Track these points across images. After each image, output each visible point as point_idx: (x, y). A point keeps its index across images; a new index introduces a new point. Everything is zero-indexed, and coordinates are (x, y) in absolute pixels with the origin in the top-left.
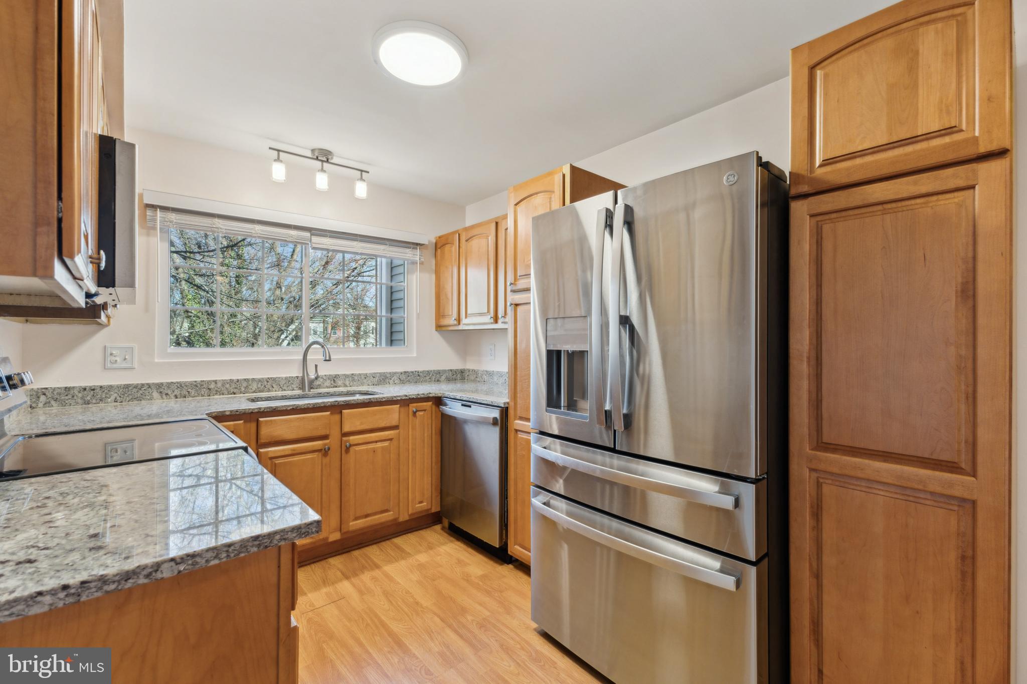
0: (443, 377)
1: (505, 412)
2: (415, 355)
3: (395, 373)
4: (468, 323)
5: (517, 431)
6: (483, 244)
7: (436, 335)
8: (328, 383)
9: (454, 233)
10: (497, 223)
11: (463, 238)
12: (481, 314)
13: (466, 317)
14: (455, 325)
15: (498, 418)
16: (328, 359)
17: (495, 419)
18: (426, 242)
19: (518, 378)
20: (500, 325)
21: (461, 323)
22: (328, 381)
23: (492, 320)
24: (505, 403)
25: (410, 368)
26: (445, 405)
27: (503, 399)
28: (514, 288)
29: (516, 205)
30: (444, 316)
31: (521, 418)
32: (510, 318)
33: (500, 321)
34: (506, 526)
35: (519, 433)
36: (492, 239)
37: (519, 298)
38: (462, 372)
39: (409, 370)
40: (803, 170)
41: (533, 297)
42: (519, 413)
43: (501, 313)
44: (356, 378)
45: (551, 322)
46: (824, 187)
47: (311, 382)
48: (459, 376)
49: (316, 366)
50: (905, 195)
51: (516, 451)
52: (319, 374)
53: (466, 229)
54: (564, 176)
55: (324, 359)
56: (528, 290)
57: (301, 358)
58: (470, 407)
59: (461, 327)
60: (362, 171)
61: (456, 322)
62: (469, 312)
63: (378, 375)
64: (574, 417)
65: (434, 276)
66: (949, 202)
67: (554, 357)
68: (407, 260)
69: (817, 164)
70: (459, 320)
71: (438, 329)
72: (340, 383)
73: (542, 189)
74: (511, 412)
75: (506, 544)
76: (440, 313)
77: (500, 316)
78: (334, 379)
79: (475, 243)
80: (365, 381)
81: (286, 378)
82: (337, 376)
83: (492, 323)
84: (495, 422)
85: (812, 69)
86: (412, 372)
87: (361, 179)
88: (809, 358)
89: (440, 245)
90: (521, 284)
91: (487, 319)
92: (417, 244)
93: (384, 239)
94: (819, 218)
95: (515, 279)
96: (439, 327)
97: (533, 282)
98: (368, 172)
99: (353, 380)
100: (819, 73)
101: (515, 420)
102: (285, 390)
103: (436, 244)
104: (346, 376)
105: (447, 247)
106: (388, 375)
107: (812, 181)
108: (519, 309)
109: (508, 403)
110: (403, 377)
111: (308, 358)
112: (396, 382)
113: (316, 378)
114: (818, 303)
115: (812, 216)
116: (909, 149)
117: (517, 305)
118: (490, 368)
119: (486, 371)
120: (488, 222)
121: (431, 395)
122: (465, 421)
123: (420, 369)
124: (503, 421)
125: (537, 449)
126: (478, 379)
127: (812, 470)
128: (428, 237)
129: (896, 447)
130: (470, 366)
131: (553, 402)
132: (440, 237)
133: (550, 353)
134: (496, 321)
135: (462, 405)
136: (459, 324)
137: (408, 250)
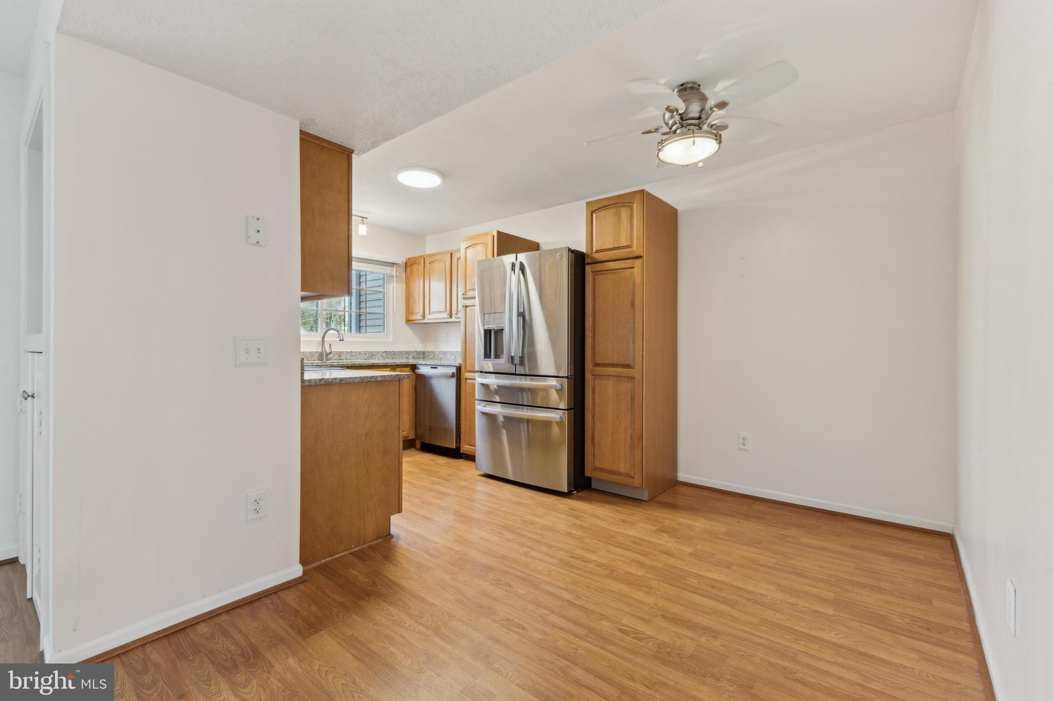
0: (411, 356)
1: (459, 369)
2: (391, 340)
3: (379, 352)
4: (430, 318)
5: (466, 379)
6: (441, 266)
7: (406, 328)
8: (336, 357)
9: (420, 257)
10: (451, 254)
11: (427, 261)
12: (440, 312)
13: (429, 314)
14: (421, 319)
15: (455, 373)
16: (342, 339)
17: (453, 373)
18: (400, 263)
19: (467, 349)
20: (454, 319)
21: (426, 318)
22: (336, 356)
23: (448, 316)
24: (459, 364)
25: (389, 349)
26: (419, 369)
27: (459, 361)
28: (465, 296)
29: (466, 248)
30: (412, 314)
31: (469, 372)
32: (461, 314)
33: (453, 317)
34: (460, 436)
35: (468, 380)
36: (448, 263)
37: (468, 302)
38: (424, 353)
39: (389, 350)
40: (589, 253)
41: (477, 302)
42: (468, 368)
43: (454, 312)
44: (354, 354)
45: (486, 316)
46: (595, 261)
47: (327, 354)
48: (423, 355)
49: (330, 345)
50: (618, 268)
51: (466, 391)
52: (332, 351)
53: (429, 256)
54: (493, 236)
55: (339, 339)
56: (474, 298)
57: (321, 339)
58: (437, 368)
59: (425, 321)
60: (363, 218)
61: (421, 318)
62: (431, 311)
63: (368, 353)
64: (498, 361)
65: (404, 286)
66: (628, 272)
67: (488, 332)
68: (386, 274)
69: (594, 251)
70: (424, 316)
71: (408, 322)
72: (343, 357)
73: (481, 242)
74: (463, 369)
75: (460, 447)
76: (409, 310)
77: (454, 314)
78: (340, 354)
79: (436, 266)
80: (360, 356)
81: (310, 352)
82: (341, 352)
83: (448, 318)
84: (453, 376)
85: (592, 213)
86: (390, 352)
87: (363, 223)
88: (591, 330)
89: (409, 265)
90: (470, 294)
91: (445, 315)
92: (393, 263)
93: (372, 260)
94: (595, 273)
95: (466, 291)
96: (408, 321)
97: (476, 294)
98: (367, 218)
99: (352, 356)
100: (594, 215)
101: (465, 372)
102: (309, 360)
103: (406, 263)
104: (348, 353)
105: (415, 267)
106: (374, 353)
107: (592, 258)
108: (467, 308)
109: (461, 364)
110: (384, 355)
111: (325, 339)
112: (379, 358)
113: (330, 353)
114: (594, 307)
115: (592, 272)
116: (619, 251)
117: (466, 306)
118: (444, 349)
119: (442, 352)
120: (445, 253)
121: (409, 364)
122: (431, 377)
123: (395, 350)
124: (458, 374)
125: (480, 380)
126: (435, 358)
127: (593, 375)
128: (400, 259)
129: (615, 362)
130: (429, 348)
131: (487, 355)
132: (409, 259)
133: (486, 331)
134: (451, 316)
135: (431, 368)
136: (424, 319)
137: (388, 268)
